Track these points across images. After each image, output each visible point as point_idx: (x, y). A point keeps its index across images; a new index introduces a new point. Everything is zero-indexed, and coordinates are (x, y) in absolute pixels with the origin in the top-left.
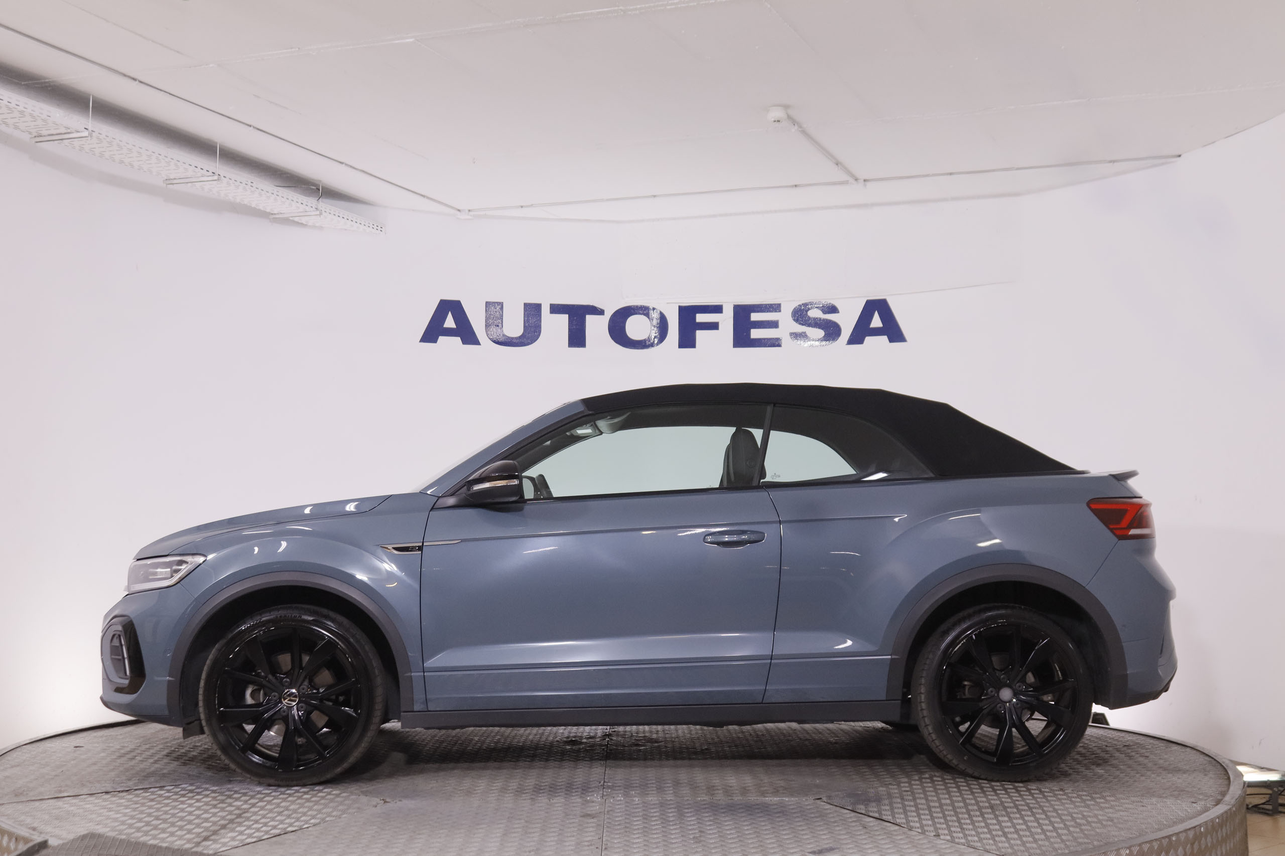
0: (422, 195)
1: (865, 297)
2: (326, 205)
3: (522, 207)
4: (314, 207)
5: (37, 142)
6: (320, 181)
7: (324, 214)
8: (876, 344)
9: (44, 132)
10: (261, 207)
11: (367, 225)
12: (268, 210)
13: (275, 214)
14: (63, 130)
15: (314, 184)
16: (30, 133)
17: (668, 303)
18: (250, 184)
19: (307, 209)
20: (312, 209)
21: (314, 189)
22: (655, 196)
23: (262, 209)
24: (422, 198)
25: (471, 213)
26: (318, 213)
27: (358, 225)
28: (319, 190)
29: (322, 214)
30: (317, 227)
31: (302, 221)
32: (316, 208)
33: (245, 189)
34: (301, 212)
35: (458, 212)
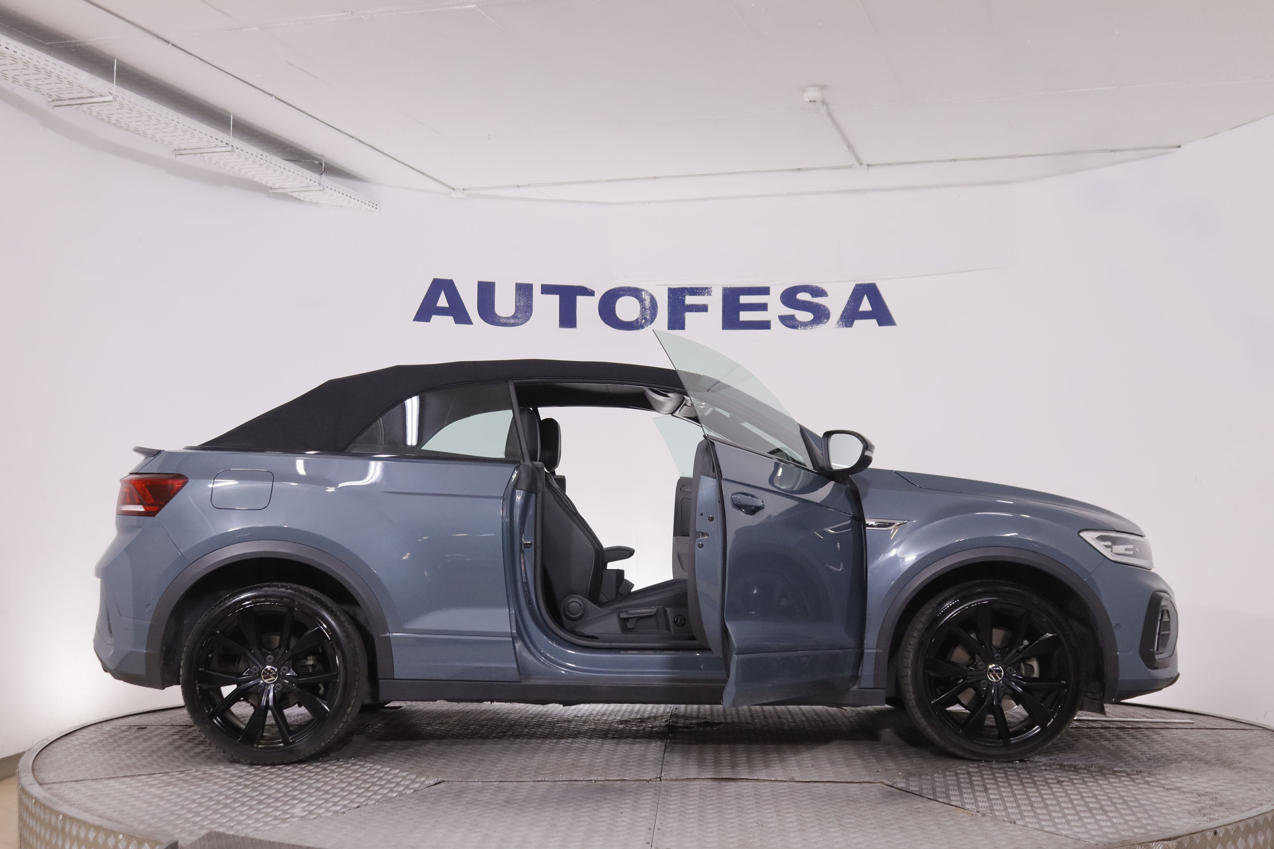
0: (422, 173)
1: (853, 281)
2: (325, 180)
3: (518, 186)
4: (317, 181)
5: (55, 106)
6: (323, 156)
7: (326, 189)
8: (866, 327)
9: (66, 96)
10: (264, 182)
11: (368, 203)
12: (269, 185)
13: (274, 189)
14: (86, 94)
15: (318, 160)
16: (50, 96)
17: (658, 285)
19: (311, 183)
20: (315, 184)
21: (317, 164)
23: (264, 184)
24: (422, 175)
25: (466, 192)
26: (321, 188)
27: (356, 201)
28: (321, 165)
29: (324, 189)
30: (317, 204)
31: (301, 196)
32: (319, 184)
33: (254, 162)
34: (303, 187)
35: (452, 191)
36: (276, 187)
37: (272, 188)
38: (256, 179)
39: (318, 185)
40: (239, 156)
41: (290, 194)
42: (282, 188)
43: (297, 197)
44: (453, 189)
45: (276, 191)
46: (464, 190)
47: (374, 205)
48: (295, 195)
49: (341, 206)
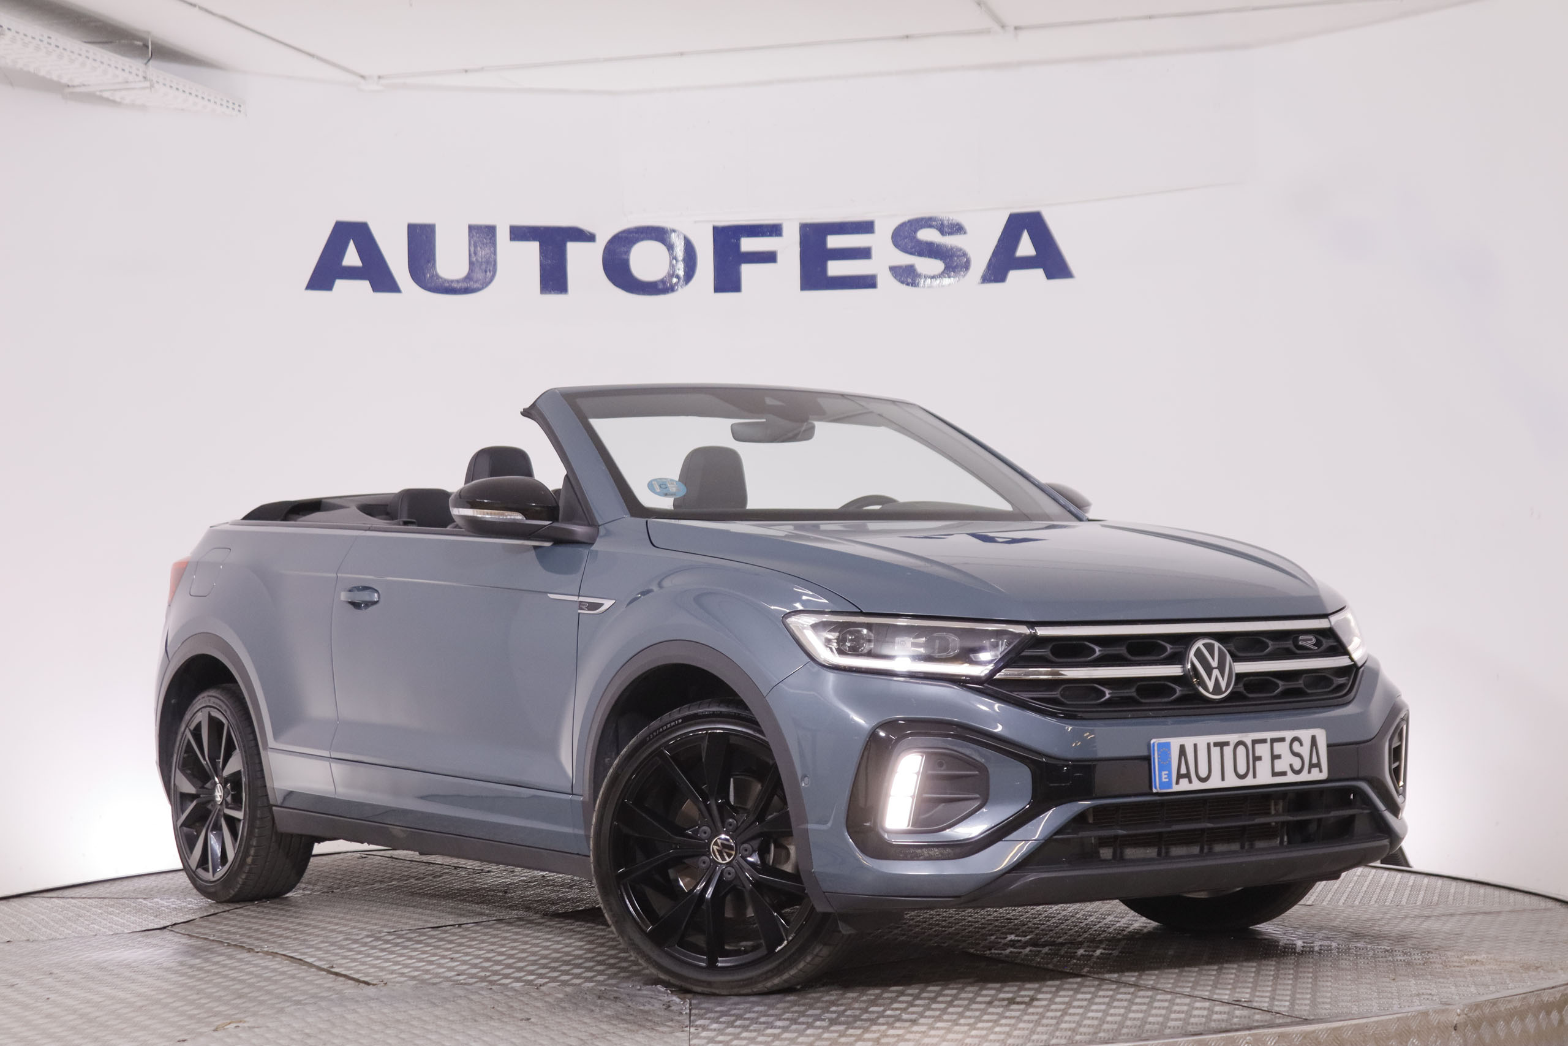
0: (307, 54)
1: (1007, 208)
2: (157, 70)
3: (466, 71)
4: (141, 74)
6: (149, 33)
7: (156, 85)
8: (1028, 281)
10: (55, 78)
11: (224, 103)
12: (64, 80)
13: (74, 86)
17: (696, 222)
18: (46, 40)
19: (132, 77)
20: (138, 78)
21: (139, 46)
22: (682, 54)
24: (307, 57)
25: (382, 81)
26: (147, 84)
27: (207, 102)
28: (147, 47)
29: (152, 86)
30: (143, 108)
31: (117, 97)
32: (145, 78)
33: (37, 48)
34: (119, 83)
35: (362, 81)
36: (76, 83)
37: (68, 86)
38: (42, 73)
39: (142, 79)
40: (13, 40)
41: (98, 93)
42: (84, 85)
43: (111, 98)
44: (363, 77)
45: (77, 90)
46: (379, 77)
47: (236, 107)
48: (106, 95)
49: (183, 110)
